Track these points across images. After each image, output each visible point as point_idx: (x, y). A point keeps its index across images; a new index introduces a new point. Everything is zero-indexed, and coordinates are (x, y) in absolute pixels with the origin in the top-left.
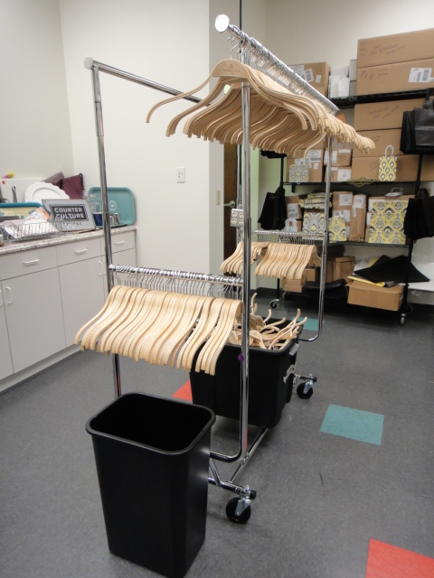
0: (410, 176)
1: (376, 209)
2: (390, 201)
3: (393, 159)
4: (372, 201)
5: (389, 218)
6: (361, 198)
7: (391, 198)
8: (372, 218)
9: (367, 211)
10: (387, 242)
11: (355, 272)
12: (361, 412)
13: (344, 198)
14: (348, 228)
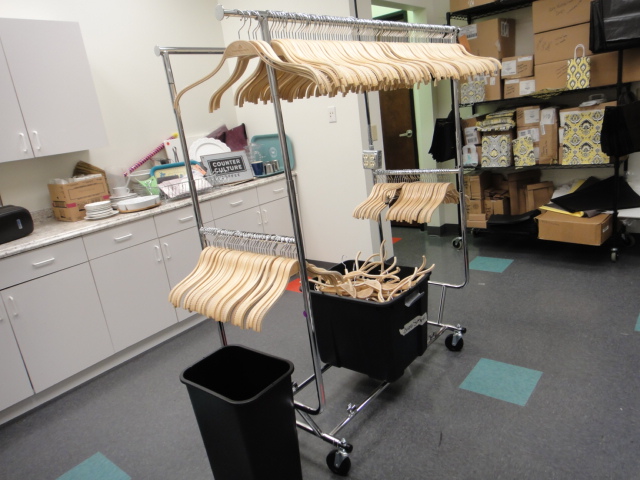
0: (610, 78)
1: (569, 123)
2: (587, 112)
3: (585, 61)
4: (564, 114)
5: (586, 133)
6: (550, 112)
7: (587, 108)
8: (564, 134)
9: (559, 126)
10: (586, 162)
11: (552, 200)
12: (516, 367)
13: (529, 115)
14: (537, 149)
